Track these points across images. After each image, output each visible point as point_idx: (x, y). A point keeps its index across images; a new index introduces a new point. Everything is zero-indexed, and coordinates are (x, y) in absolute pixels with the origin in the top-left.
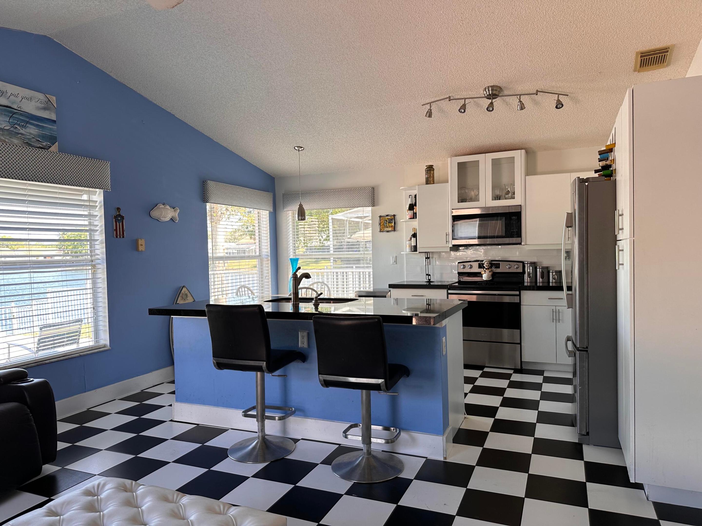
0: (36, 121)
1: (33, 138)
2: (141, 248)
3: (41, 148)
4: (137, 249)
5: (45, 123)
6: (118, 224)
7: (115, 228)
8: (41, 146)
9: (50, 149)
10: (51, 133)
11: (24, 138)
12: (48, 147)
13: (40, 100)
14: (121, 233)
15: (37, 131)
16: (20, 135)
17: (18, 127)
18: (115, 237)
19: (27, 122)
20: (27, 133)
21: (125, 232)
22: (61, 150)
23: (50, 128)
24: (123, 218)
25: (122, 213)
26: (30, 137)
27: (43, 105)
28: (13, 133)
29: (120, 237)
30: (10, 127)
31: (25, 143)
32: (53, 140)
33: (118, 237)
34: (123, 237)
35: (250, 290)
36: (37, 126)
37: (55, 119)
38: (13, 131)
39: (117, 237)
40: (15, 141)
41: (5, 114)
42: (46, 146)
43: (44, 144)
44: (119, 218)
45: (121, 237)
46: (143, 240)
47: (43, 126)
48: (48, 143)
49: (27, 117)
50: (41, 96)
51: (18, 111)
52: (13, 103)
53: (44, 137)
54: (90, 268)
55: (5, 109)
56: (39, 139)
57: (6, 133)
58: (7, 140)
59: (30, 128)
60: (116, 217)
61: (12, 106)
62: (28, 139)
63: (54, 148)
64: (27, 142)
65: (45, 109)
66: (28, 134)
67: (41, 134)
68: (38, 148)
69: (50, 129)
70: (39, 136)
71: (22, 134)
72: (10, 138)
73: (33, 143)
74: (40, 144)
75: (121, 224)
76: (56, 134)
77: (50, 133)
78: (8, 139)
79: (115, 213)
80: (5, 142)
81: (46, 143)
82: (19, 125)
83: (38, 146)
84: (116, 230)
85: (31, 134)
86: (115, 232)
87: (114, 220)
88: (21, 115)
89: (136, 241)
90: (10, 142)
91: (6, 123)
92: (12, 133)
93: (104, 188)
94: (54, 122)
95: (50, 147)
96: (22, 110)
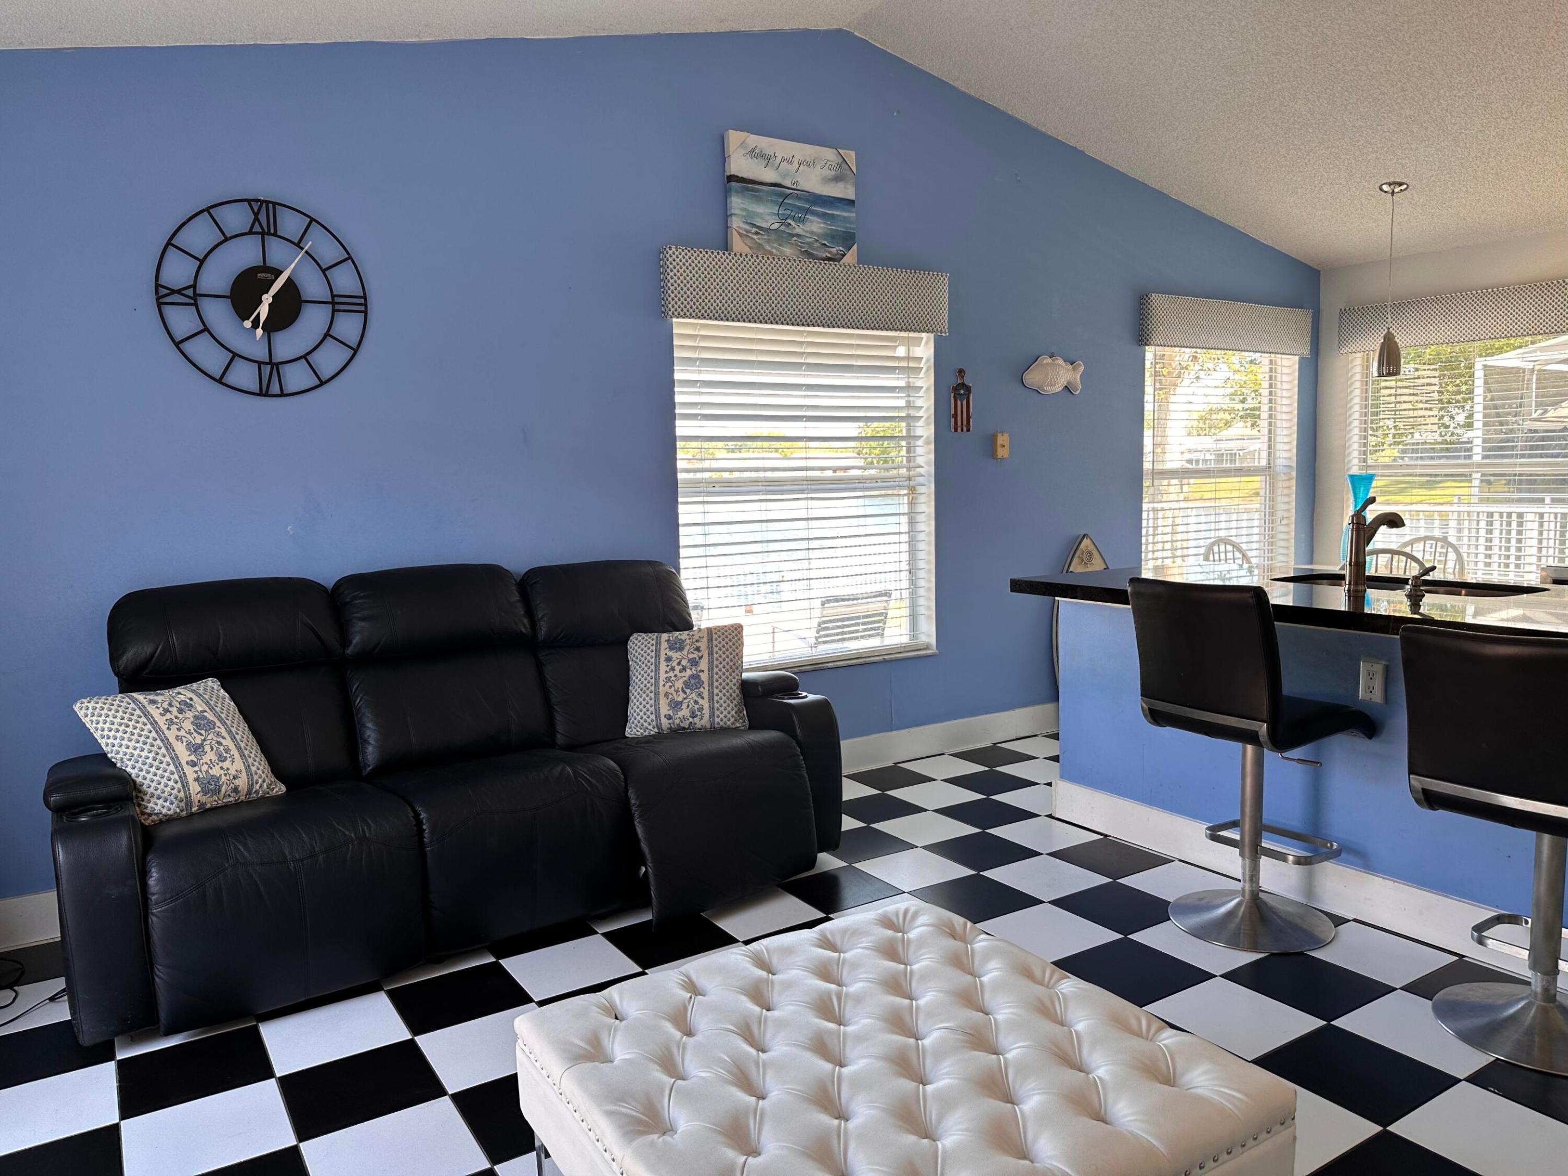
0: (820, 206)
1: (817, 241)
2: (1002, 453)
3: (829, 259)
4: (993, 454)
5: (837, 208)
6: (959, 403)
7: (953, 412)
8: (829, 255)
9: (845, 260)
10: (846, 228)
11: (801, 243)
12: (840, 257)
13: (829, 163)
14: (965, 423)
15: (822, 225)
16: (795, 238)
17: (792, 223)
18: (953, 430)
19: (807, 211)
20: (807, 232)
21: (971, 421)
22: (862, 260)
23: (845, 218)
24: (968, 389)
25: (968, 381)
27: (833, 173)
28: (785, 235)
29: (962, 430)
30: (778, 225)
32: (847, 239)
33: (959, 429)
34: (968, 430)
35: (1240, 550)
36: (824, 216)
37: (853, 198)
38: (784, 232)
39: (956, 430)
40: (788, 251)
41: (772, 201)
42: (838, 254)
43: (834, 250)
44: (962, 392)
45: (965, 429)
46: (1006, 436)
47: (833, 215)
48: (841, 249)
49: (807, 201)
50: (829, 154)
51: (792, 191)
52: (785, 176)
53: (833, 237)
54: (906, 492)
57: (773, 237)
58: (774, 251)
59: (812, 222)
60: (955, 389)
61: (784, 184)
62: (809, 244)
63: (851, 257)
65: (837, 179)
66: (808, 235)
67: (829, 232)
68: (824, 259)
69: (846, 220)
70: (825, 236)
71: (798, 236)
73: (816, 250)
74: (826, 251)
75: (965, 403)
76: (854, 229)
79: (953, 380)
80: (771, 253)
82: (793, 218)
83: (824, 256)
84: (955, 416)
85: (812, 233)
86: (953, 420)
87: (952, 395)
88: (798, 198)
89: (993, 439)
90: (778, 253)
91: (774, 217)
92: (783, 236)
93: (935, 329)
94: (852, 202)
95: (844, 255)
96: (798, 188)
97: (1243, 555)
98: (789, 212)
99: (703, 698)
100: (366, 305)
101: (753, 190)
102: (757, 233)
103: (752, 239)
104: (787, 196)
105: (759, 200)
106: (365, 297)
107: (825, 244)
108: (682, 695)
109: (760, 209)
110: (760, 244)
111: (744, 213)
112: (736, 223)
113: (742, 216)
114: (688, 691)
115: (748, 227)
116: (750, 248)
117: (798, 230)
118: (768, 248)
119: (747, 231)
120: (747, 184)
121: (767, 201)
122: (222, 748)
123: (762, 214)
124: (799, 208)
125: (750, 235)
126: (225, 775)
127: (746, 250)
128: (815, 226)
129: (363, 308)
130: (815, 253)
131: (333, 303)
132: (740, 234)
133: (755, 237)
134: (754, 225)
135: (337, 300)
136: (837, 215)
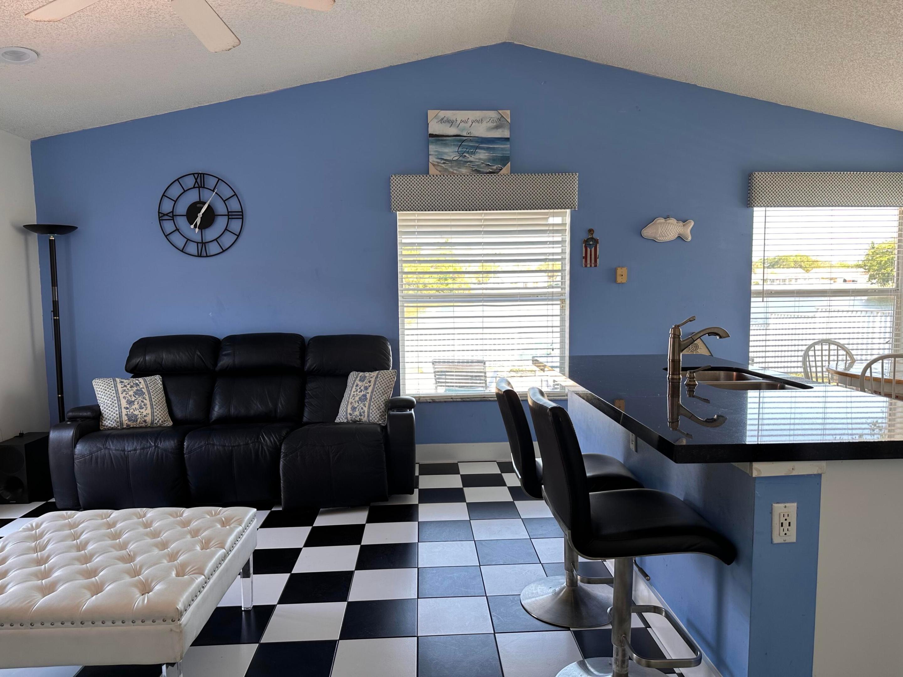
0: (486, 144)
1: (483, 163)
2: (619, 279)
3: (490, 173)
4: (615, 280)
5: (496, 143)
6: (589, 250)
7: (584, 255)
8: (491, 170)
9: (501, 172)
10: (503, 154)
11: (473, 165)
13: (492, 119)
14: (593, 261)
15: (487, 154)
16: (469, 163)
17: (467, 155)
18: (584, 266)
19: (477, 148)
20: (476, 159)
21: (598, 260)
22: (513, 171)
23: (502, 148)
24: (596, 241)
25: (595, 236)
26: (479, 163)
27: (495, 124)
28: (462, 162)
29: (591, 266)
30: (458, 157)
31: (473, 171)
32: (504, 160)
33: (589, 266)
34: (596, 266)
36: (488, 149)
37: (509, 136)
38: (461, 161)
39: (586, 266)
40: (464, 171)
42: (497, 169)
43: (495, 167)
44: (591, 243)
45: (593, 265)
46: (624, 269)
47: (494, 148)
48: (499, 166)
49: (477, 142)
50: (493, 114)
51: (467, 138)
52: (462, 130)
53: (494, 160)
54: (559, 302)
55: (455, 139)
56: (489, 164)
57: (454, 164)
58: (455, 172)
59: (480, 153)
60: (586, 242)
61: (461, 134)
62: (477, 165)
63: (506, 170)
64: (476, 169)
65: (497, 127)
66: (477, 161)
67: (491, 157)
68: (487, 173)
69: (503, 149)
70: (489, 160)
71: (471, 162)
72: (459, 168)
73: (482, 168)
75: (593, 249)
76: (508, 154)
77: (501, 154)
78: (456, 170)
79: (585, 236)
81: (497, 166)
82: (468, 152)
83: (488, 171)
84: (585, 257)
85: (480, 159)
86: (584, 260)
87: (584, 245)
88: (471, 141)
89: (615, 271)
90: (458, 173)
91: (455, 153)
93: (570, 207)
94: (507, 139)
95: (501, 170)
96: (471, 136)
97: (847, 352)
98: (465, 150)
99: (365, 407)
100: (242, 215)
101: (442, 140)
102: (444, 163)
103: (441, 166)
104: (464, 141)
105: (446, 145)
106: (242, 212)
107: (489, 165)
108: (357, 404)
109: (446, 150)
110: (446, 169)
111: (436, 153)
112: (432, 159)
113: (436, 155)
114: (360, 402)
115: (439, 161)
116: (440, 171)
117: (471, 159)
118: (451, 170)
119: (438, 163)
120: (438, 138)
121: (451, 145)
122: (143, 404)
123: (448, 152)
124: (472, 146)
125: (440, 164)
126: (141, 415)
127: (438, 173)
128: (482, 155)
129: (241, 217)
130: (482, 170)
131: (228, 215)
132: (434, 165)
133: (443, 165)
134: (443, 159)
135: (230, 214)
136: (497, 148)
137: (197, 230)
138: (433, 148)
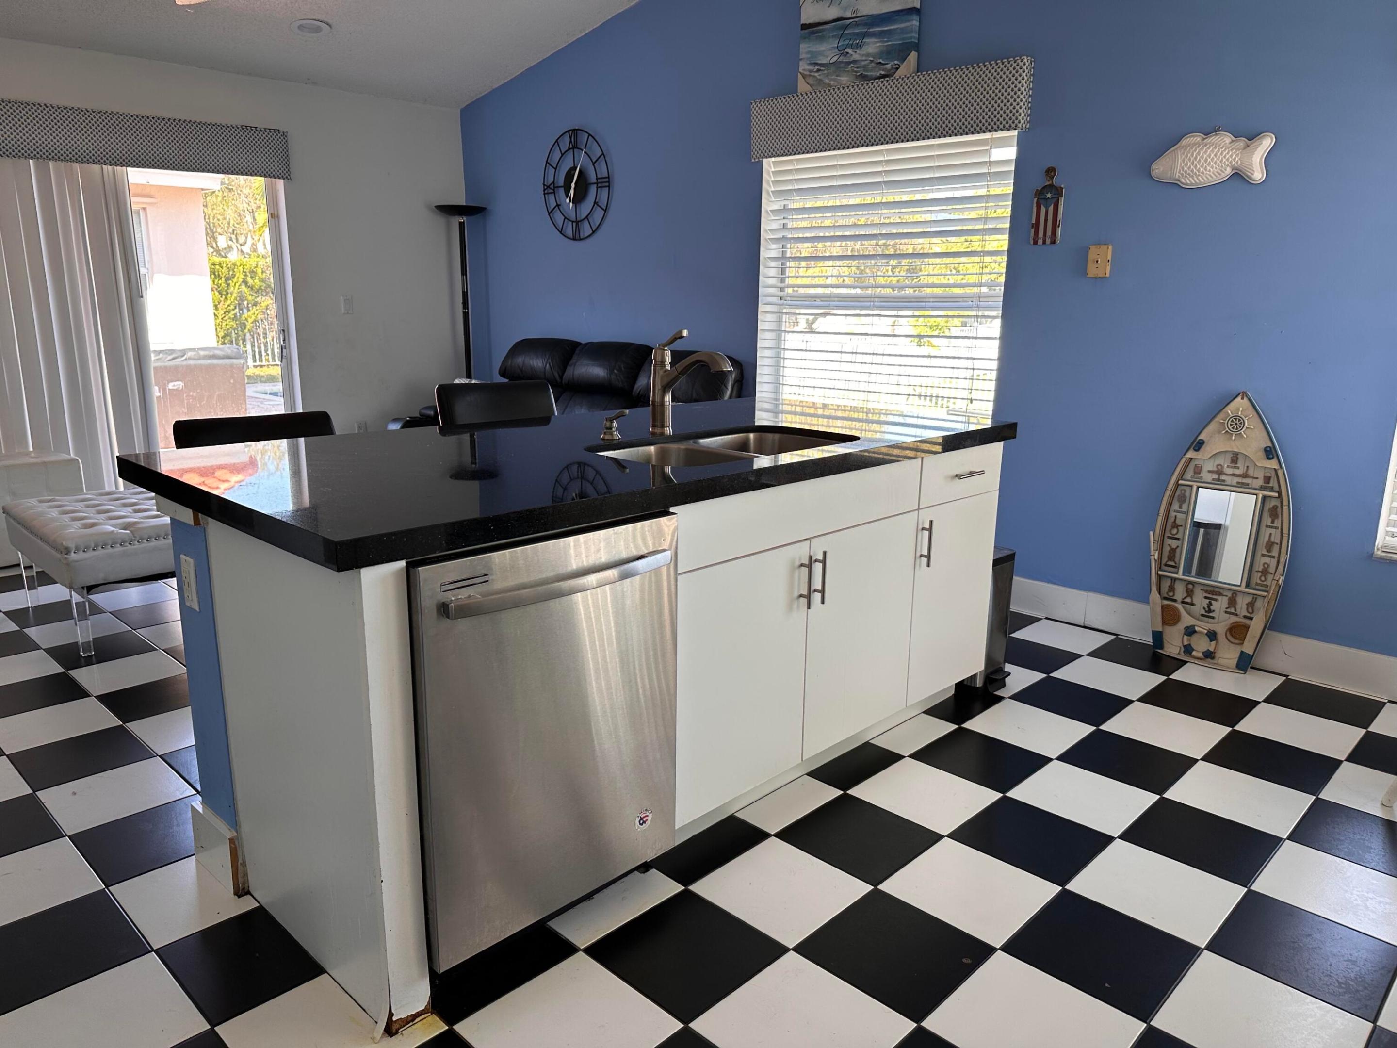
0: (878, 25)
1: (872, 61)
2: (1092, 270)
3: (884, 76)
4: (1082, 269)
6: (1043, 209)
7: (1034, 222)
8: (883, 73)
9: (897, 75)
10: (903, 39)
11: (857, 68)
12: (894, 70)
14: (1049, 233)
16: (852, 65)
18: (1032, 243)
19: (865, 35)
20: (863, 55)
21: (1059, 231)
22: (919, 67)
23: (902, 29)
24: (1058, 192)
25: (1057, 181)
26: (866, 62)
28: (842, 65)
29: (1044, 242)
30: (837, 57)
31: (857, 77)
32: (902, 52)
33: (1040, 242)
34: (1053, 242)
36: (881, 34)
38: (841, 62)
39: (1035, 242)
40: (844, 79)
41: (833, 36)
43: (888, 66)
44: (1049, 196)
45: (1048, 241)
46: (1109, 252)
48: (896, 62)
49: (865, 24)
51: (851, 21)
52: (846, 8)
53: (888, 53)
55: (835, 26)
56: (881, 61)
57: (832, 69)
58: (832, 83)
59: (868, 44)
60: (1040, 194)
61: (845, 16)
62: (864, 67)
63: (905, 68)
64: (861, 74)
66: (864, 58)
68: (879, 78)
69: (903, 31)
70: (881, 54)
71: (855, 62)
72: (837, 76)
73: (871, 71)
74: (880, 70)
75: (1051, 209)
77: (900, 40)
78: (834, 80)
79: (1040, 182)
81: (892, 63)
82: (851, 46)
83: (878, 74)
84: (1036, 226)
85: (868, 55)
86: (1033, 230)
87: (1035, 200)
88: (857, 25)
90: (836, 84)
91: (834, 51)
93: (1018, 125)
95: (897, 69)
96: (858, 15)
98: (847, 42)
100: (609, 182)
101: (818, 32)
102: (818, 71)
103: (814, 76)
104: (846, 27)
105: (822, 39)
106: (608, 177)
107: (880, 63)
109: (823, 47)
110: (820, 80)
111: (809, 56)
112: (804, 67)
113: (807, 59)
115: (811, 68)
116: (811, 86)
117: (856, 57)
118: (827, 81)
119: (810, 71)
120: (812, 29)
121: (829, 37)
123: (824, 51)
124: (857, 34)
125: (812, 74)
127: (808, 88)
128: (873, 46)
129: (607, 184)
130: (869, 74)
131: (597, 183)
132: (804, 76)
133: (816, 74)
134: (816, 64)
135: (599, 181)
136: (895, 29)
137: (571, 204)
138: (805, 48)
